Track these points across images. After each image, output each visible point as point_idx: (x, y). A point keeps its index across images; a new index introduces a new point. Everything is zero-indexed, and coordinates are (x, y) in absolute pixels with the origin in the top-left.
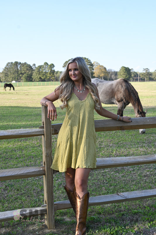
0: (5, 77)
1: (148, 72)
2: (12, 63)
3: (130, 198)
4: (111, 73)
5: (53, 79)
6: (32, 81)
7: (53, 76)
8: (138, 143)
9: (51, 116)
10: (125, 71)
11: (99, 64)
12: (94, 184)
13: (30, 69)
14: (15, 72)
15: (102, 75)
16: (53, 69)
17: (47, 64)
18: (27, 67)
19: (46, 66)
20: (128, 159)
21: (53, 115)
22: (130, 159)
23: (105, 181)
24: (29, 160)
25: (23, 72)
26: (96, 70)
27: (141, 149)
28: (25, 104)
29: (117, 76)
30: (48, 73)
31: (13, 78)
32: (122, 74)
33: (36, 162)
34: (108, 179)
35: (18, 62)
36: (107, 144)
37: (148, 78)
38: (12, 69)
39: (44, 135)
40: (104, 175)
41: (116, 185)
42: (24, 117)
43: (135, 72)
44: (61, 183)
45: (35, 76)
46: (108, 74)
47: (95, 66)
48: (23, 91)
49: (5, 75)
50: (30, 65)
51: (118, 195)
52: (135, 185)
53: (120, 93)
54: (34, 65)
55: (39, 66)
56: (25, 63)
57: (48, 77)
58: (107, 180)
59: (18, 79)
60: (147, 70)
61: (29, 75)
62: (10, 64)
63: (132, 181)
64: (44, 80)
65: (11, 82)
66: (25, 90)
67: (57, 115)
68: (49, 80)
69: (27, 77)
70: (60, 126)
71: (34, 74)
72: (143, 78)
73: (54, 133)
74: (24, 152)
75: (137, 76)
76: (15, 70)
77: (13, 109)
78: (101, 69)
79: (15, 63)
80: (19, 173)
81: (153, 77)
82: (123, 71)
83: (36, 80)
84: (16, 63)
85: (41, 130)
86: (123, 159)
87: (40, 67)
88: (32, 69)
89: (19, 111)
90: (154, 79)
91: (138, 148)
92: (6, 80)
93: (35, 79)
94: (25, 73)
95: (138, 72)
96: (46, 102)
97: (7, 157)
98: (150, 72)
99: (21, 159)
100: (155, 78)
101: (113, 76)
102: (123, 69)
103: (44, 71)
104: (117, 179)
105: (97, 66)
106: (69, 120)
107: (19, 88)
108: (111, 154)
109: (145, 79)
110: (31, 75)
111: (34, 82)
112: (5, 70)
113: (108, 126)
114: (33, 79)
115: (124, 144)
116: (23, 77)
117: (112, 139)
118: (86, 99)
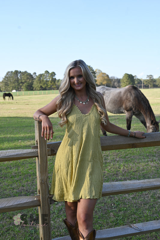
0: (5, 86)
1: (152, 78)
2: (12, 72)
3: (145, 230)
4: (113, 80)
5: (54, 87)
6: (32, 90)
7: (55, 84)
8: (148, 156)
9: (46, 134)
10: (129, 78)
11: (101, 71)
12: (100, 209)
13: (30, 78)
14: (15, 81)
15: (105, 82)
16: (54, 77)
17: (48, 72)
18: (27, 76)
19: (47, 74)
20: (142, 182)
21: (48, 133)
22: (144, 182)
23: (113, 205)
24: (25, 179)
25: (23, 81)
26: (98, 78)
27: (152, 164)
28: (25, 114)
29: (120, 83)
30: (49, 81)
31: (13, 87)
32: (125, 81)
33: (34, 182)
34: (117, 202)
35: (18, 71)
36: (113, 158)
37: (152, 85)
38: (12, 78)
39: (38, 157)
40: (112, 197)
41: (126, 210)
42: (23, 128)
43: (138, 79)
44: (62, 209)
45: (36, 84)
46: (111, 82)
47: (97, 74)
48: (23, 100)
49: (5, 85)
50: (30, 74)
51: (131, 227)
52: (149, 209)
53: (129, 102)
54: (35, 73)
55: (39, 75)
56: (26, 72)
57: (49, 85)
58: (115, 204)
59: (18, 88)
60: (151, 76)
61: (29, 84)
62: (10, 73)
63: (144, 204)
64: (45, 89)
65: (12, 91)
66: (25, 100)
67: (53, 133)
68: (50, 89)
69: (28, 86)
70: (58, 145)
71: (35, 83)
72: (147, 85)
73: (50, 154)
74: (21, 169)
75: (140, 83)
76: (15, 79)
77: (12, 120)
78: (103, 76)
79: (15, 72)
80: (7, 206)
81: (157, 83)
82: (127, 78)
83: (37, 89)
84: (17, 72)
85: (34, 150)
86: (136, 183)
87: (41, 75)
88: (33, 77)
89: (18, 122)
90: (159, 86)
91: (147, 162)
92: (6, 89)
93: (36, 87)
94: (26, 82)
95: (142, 79)
96: (39, 116)
97: (1, 176)
98: (154, 79)
99: (17, 178)
100: (159, 84)
101: (116, 83)
102: (127, 76)
103: (45, 80)
104: (127, 201)
105: (99, 73)
106: (69, 139)
107: (19, 97)
108: (119, 170)
109: (149, 86)
110: (31, 84)
111: (35, 91)
112: (4, 79)
113: (117, 144)
114: (34, 88)
115: (132, 158)
116: (23, 86)
117: (119, 153)
118: (90, 112)
